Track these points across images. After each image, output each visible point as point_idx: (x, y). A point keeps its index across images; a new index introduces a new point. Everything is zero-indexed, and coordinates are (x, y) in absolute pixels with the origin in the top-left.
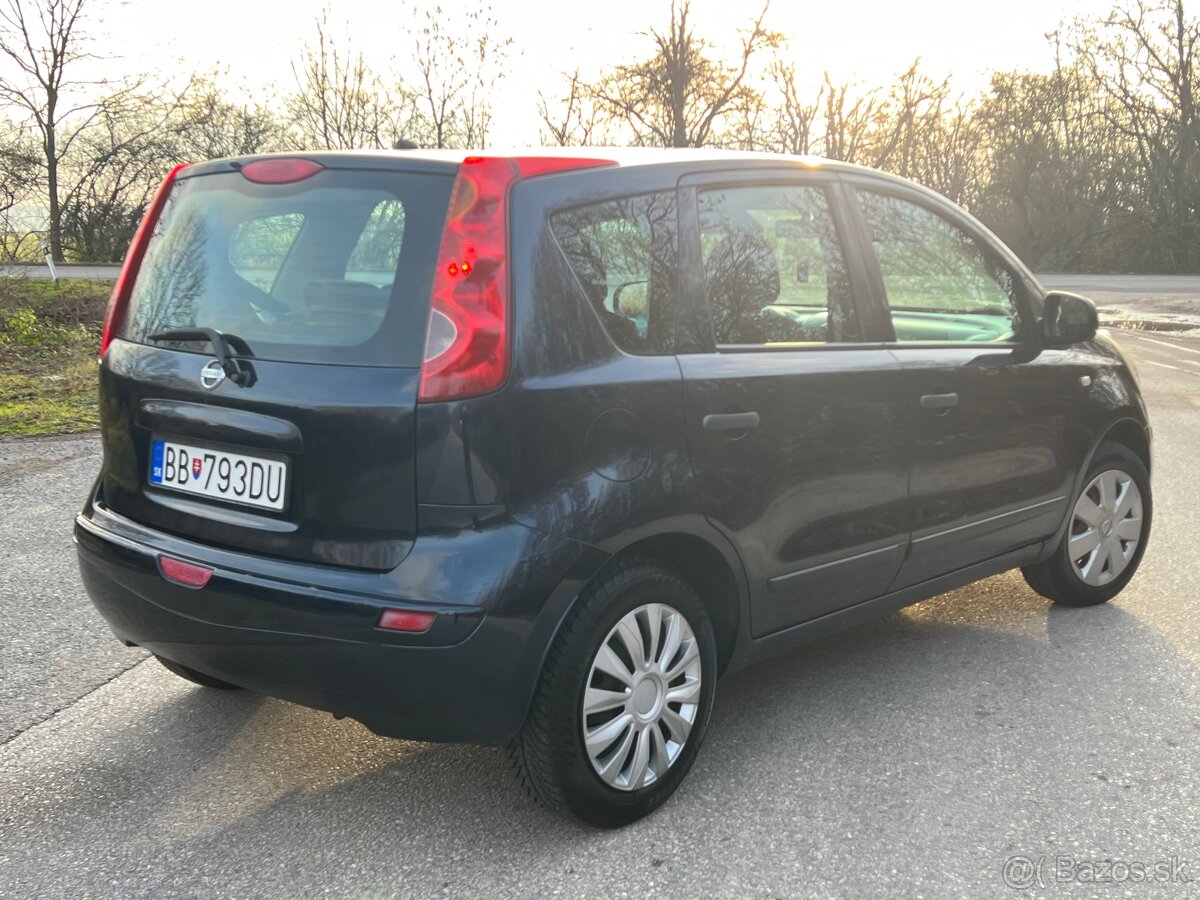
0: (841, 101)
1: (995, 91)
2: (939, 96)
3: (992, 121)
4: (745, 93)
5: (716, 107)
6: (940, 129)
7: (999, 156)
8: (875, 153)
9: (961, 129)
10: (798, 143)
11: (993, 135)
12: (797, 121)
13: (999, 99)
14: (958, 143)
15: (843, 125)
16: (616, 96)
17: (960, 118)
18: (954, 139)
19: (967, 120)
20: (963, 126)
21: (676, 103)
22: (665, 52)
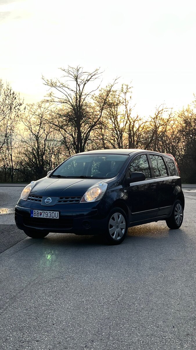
0: (133, 126)
1: (185, 123)
2: (166, 125)
3: (184, 133)
4: (101, 123)
5: (92, 127)
6: (166, 136)
7: (187, 145)
8: (145, 144)
9: (174, 136)
10: (119, 140)
11: (184, 138)
12: (119, 132)
13: (186, 126)
14: (173, 141)
15: (134, 134)
16: (57, 123)
17: (173, 132)
18: (171, 139)
19: (176, 133)
20: (174, 135)
21: (78, 126)
22: (74, 109)
